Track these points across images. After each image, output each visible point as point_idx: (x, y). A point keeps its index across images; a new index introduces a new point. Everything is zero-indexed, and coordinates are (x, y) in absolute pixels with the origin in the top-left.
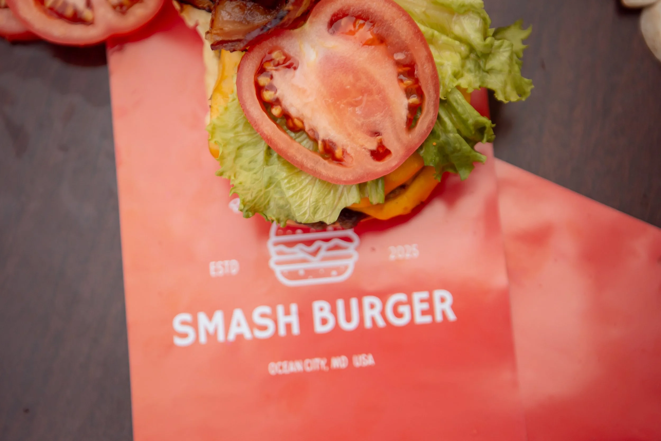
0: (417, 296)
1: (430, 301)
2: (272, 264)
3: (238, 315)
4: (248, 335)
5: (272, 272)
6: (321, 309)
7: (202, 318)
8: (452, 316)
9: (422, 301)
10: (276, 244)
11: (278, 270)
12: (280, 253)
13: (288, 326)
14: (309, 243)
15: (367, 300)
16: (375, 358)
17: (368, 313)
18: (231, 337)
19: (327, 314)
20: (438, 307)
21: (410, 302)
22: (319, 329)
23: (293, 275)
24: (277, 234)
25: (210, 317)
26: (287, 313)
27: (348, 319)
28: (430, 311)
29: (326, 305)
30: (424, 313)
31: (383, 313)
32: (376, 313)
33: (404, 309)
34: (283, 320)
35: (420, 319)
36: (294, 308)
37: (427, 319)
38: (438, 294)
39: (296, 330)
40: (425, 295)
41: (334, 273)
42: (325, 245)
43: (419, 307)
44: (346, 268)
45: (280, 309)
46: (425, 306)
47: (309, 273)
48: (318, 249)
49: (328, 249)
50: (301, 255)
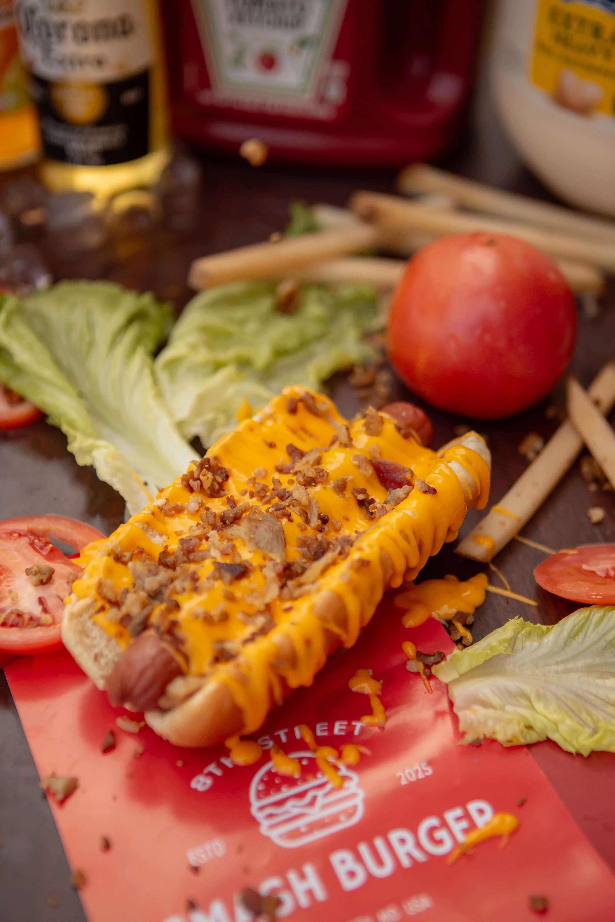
0: (450, 816)
1: (467, 816)
2: (264, 831)
5: (267, 839)
9: (458, 819)
10: (262, 808)
11: (274, 834)
13: (310, 893)
15: (395, 836)
17: (401, 851)
19: (352, 865)
20: (480, 820)
21: (444, 824)
22: (349, 884)
24: (260, 798)
25: (207, 913)
26: (303, 878)
28: (472, 828)
29: (347, 855)
30: (466, 831)
31: (418, 845)
32: (410, 846)
33: (442, 834)
34: (300, 887)
35: (465, 839)
36: (309, 869)
37: (473, 837)
38: (473, 807)
39: (320, 894)
40: (458, 812)
41: (343, 818)
42: (320, 793)
43: (458, 827)
44: (355, 808)
45: (292, 877)
46: (464, 824)
47: (312, 827)
48: (315, 798)
49: (326, 795)
50: (296, 811)
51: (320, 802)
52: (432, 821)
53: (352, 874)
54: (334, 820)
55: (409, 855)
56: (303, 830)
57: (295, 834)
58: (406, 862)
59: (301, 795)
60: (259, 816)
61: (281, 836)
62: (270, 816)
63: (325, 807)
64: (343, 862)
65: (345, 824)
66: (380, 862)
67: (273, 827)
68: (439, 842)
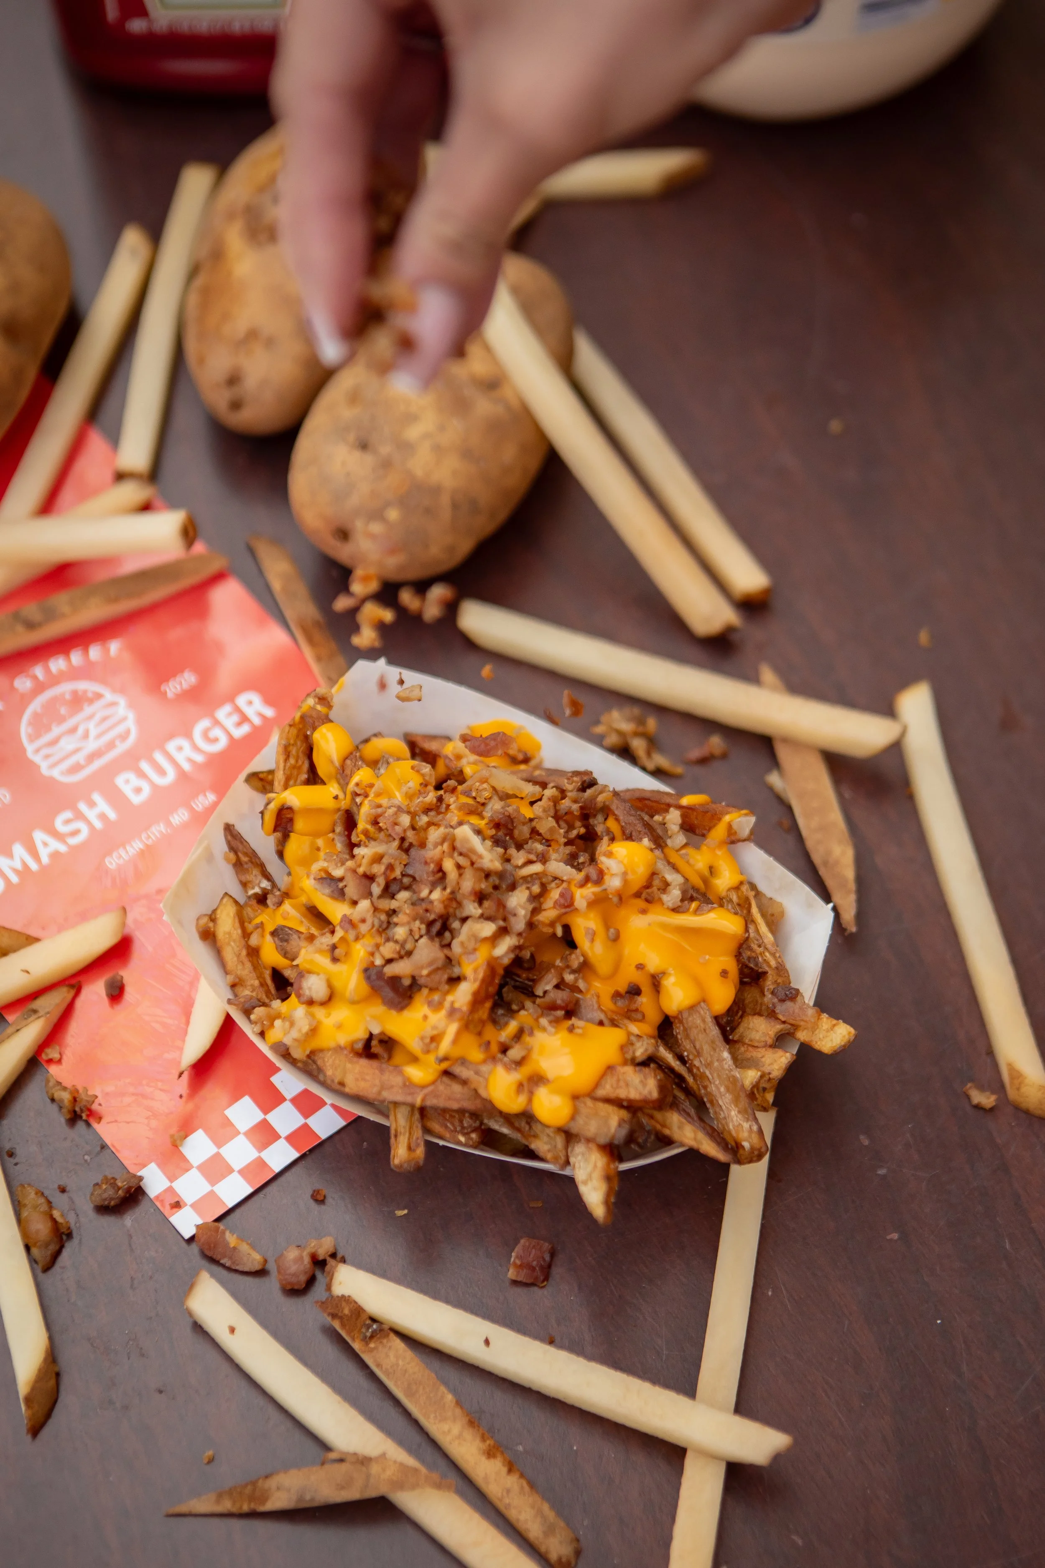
51: (93, 733)
52: (204, 724)
53: (138, 790)
54: (111, 745)
55: (190, 760)
56: (82, 762)
57: (76, 769)
58: (186, 767)
59: (73, 730)
60: (37, 759)
61: (62, 773)
62: (47, 757)
63: (99, 736)
64: (127, 782)
65: (122, 748)
66: (162, 772)
67: (53, 766)
68: (216, 740)
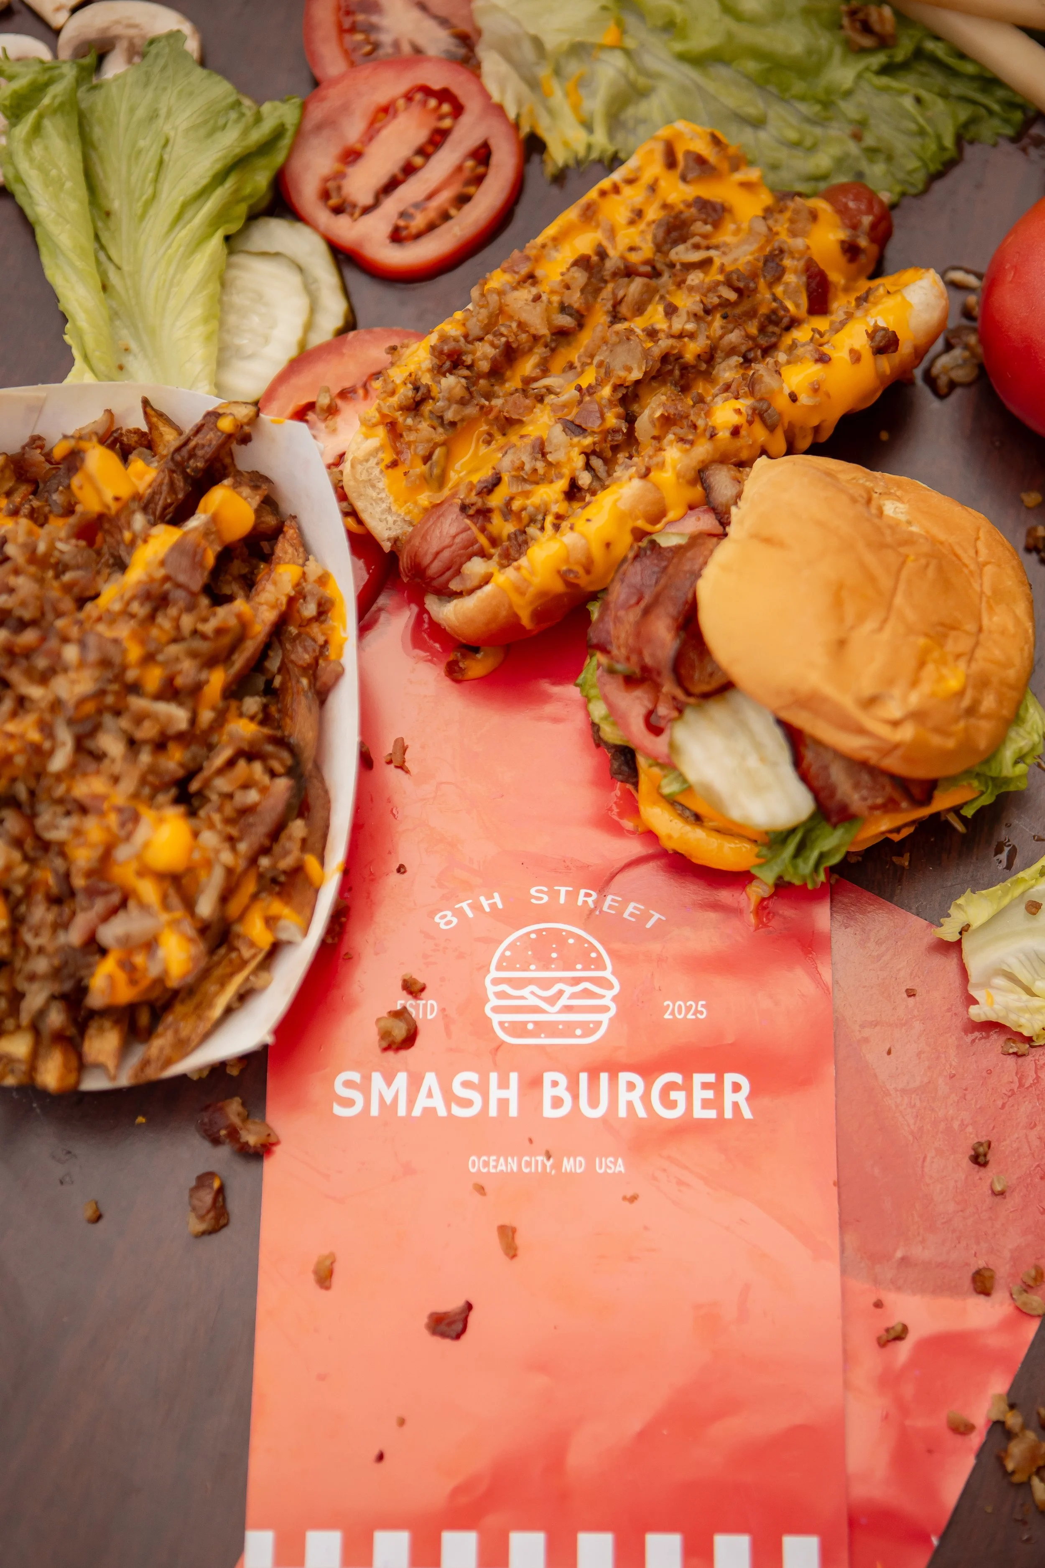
0: (699, 1078)
1: (718, 1086)
2: (488, 1010)
3: (430, 1079)
4: (442, 1112)
5: (488, 1020)
6: (555, 1084)
7: (377, 1079)
8: (747, 1114)
9: (705, 1086)
10: (496, 982)
11: (496, 1019)
12: (501, 995)
13: (503, 1104)
14: (546, 984)
15: (624, 1077)
16: (626, 1165)
17: (624, 1096)
18: (417, 1112)
19: (561, 1091)
20: (729, 1097)
21: (687, 1087)
22: (549, 1112)
23: (519, 1029)
24: (499, 968)
25: (389, 1080)
26: (504, 1084)
27: (594, 1102)
28: (717, 1103)
29: (562, 1079)
30: (706, 1104)
31: (646, 1098)
32: (635, 1096)
33: (678, 1096)
34: (495, 1093)
35: (699, 1113)
36: (514, 1077)
37: (711, 1114)
38: (730, 1078)
39: (513, 1111)
40: (711, 1078)
41: (578, 1032)
42: (569, 990)
43: (700, 1094)
44: (599, 1024)
45: (494, 1078)
46: (709, 1094)
47: (541, 1028)
48: (561, 993)
49: (573, 996)
50: (533, 1001)
